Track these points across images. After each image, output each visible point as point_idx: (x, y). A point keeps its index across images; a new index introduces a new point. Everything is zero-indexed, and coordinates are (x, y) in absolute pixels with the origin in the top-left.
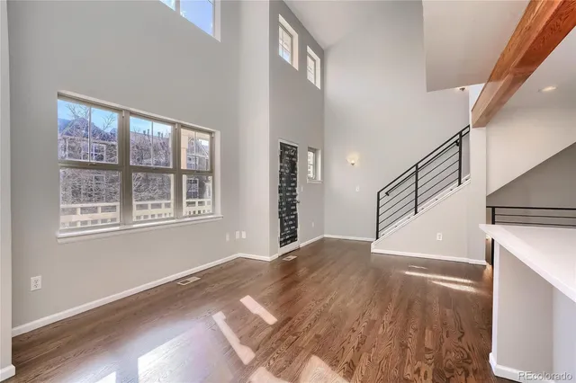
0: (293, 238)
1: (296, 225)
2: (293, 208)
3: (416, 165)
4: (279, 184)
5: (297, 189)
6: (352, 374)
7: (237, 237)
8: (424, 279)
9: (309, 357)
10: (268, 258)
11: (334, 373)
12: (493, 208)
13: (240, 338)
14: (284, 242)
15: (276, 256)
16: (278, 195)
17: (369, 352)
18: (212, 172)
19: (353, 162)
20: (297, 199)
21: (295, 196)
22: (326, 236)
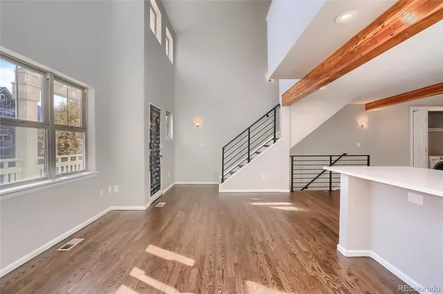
0: (158, 188)
1: (159, 175)
2: (158, 161)
3: (249, 129)
4: (149, 141)
5: (160, 145)
6: (282, 286)
7: (110, 191)
8: (267, 207)
9: (244, 284)
10: (144, 208)
11: (270, 289)
12: (292, 157)
13: (176, 287)
14: (153, 192)
15: (148, 205)
16: (149, 151)
17: (278, 265)
18: (84, 128)
19: (198, 124)
20: (160, 154)
21: (159, 151)
22: (176, 183)
